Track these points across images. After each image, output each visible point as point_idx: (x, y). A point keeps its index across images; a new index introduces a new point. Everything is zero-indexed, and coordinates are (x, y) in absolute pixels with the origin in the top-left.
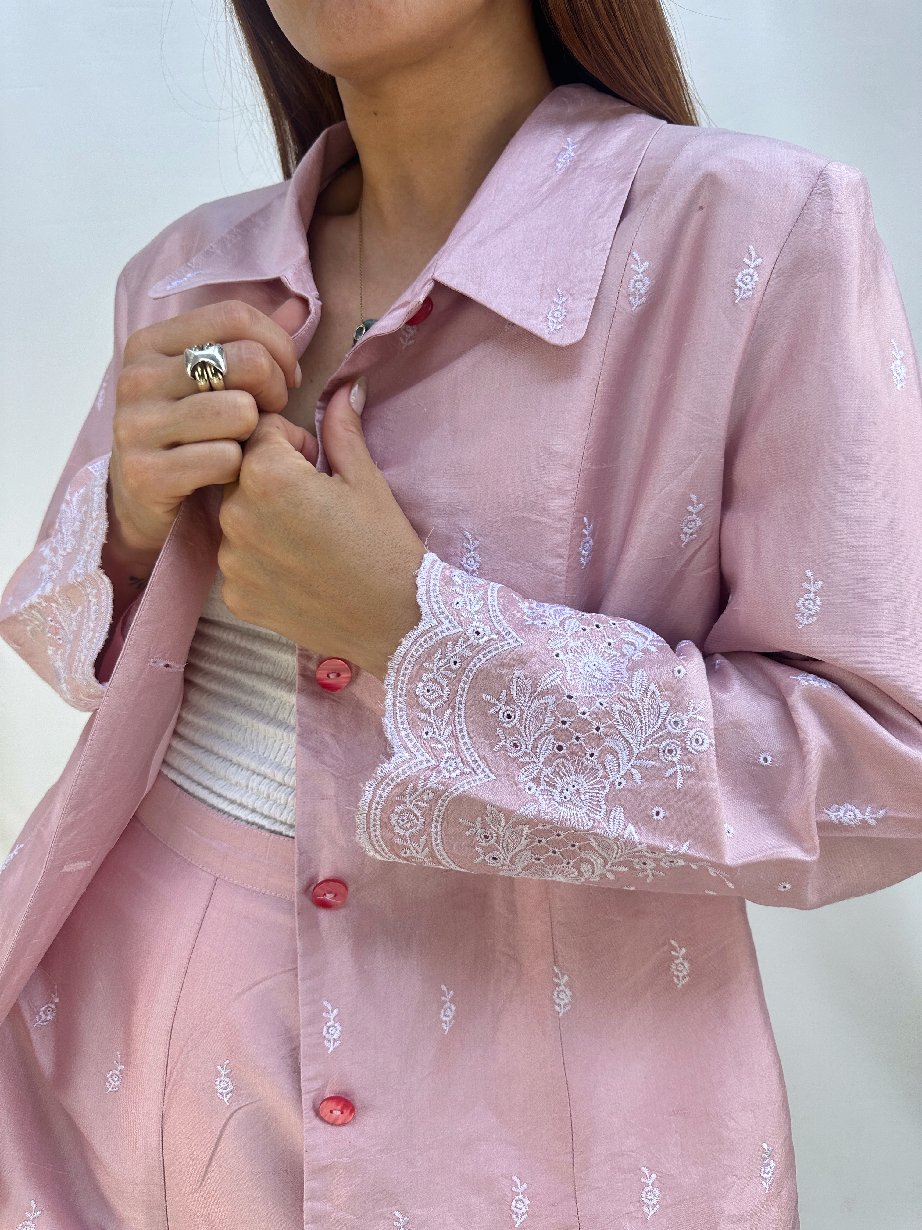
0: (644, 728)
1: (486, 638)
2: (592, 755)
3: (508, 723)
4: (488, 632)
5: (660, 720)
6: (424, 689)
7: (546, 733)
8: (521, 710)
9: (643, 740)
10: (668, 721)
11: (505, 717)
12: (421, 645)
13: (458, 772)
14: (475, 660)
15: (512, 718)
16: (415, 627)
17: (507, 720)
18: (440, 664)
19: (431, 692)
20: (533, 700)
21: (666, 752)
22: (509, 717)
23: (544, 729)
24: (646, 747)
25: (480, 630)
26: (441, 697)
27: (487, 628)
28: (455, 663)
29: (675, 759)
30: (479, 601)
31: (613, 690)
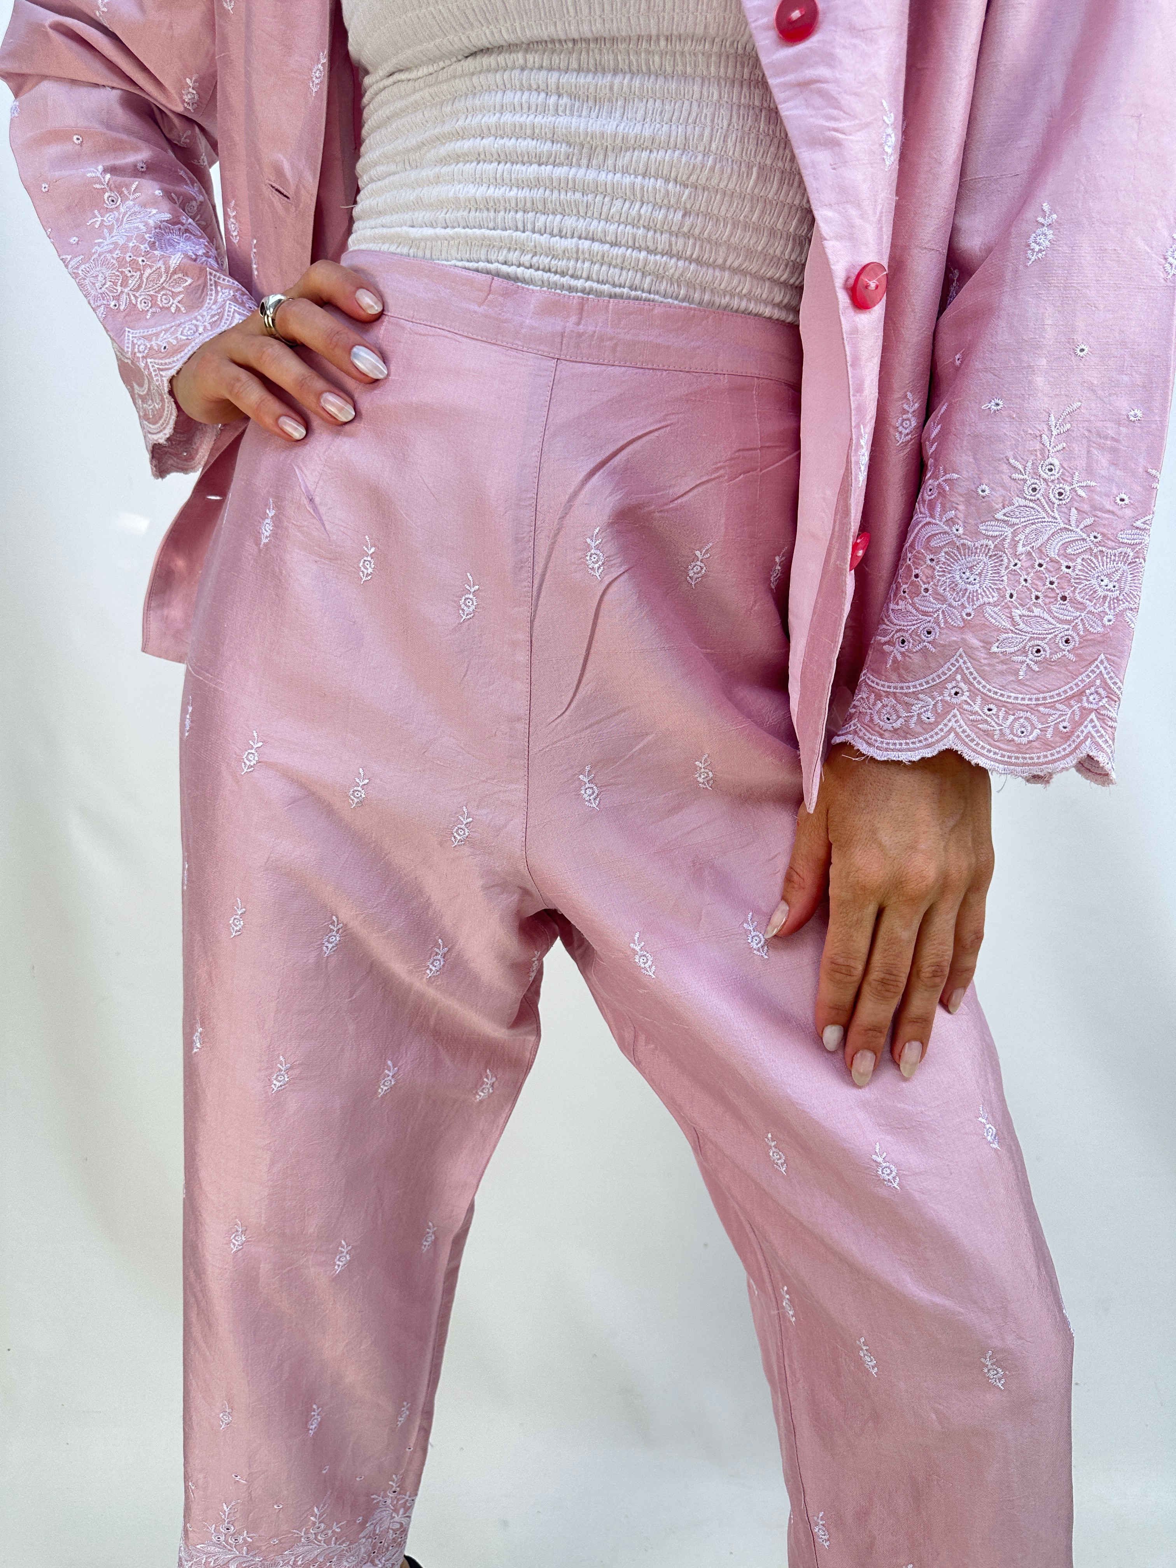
0: (1040, 520)
2: (1068, 567)
3: (1044, 650)
5: (1031, 504)
6: (1020, 737)
7: (1050, 612)
8: (1030, 640)
9: (1050, 520)
10: (1033, 498)
11: (1039, 654)
13: (1101, 690)
14: (985, 691)
15: (1039, 647)
16: (959, 753)
17: (1042, 652)
18: (993, 723)
19: (1023, 729)
20: (1019, 630)
21: (1061, 498)
22: (1038, 651)
23: (1046, 616)
24: (1057, 516)
25: (953, 691)
26: (1026, 718)
27: (949, 686)
28: (990, 710)
29: (1068, 488)
30: (918, 699)
31: (1000, 553)
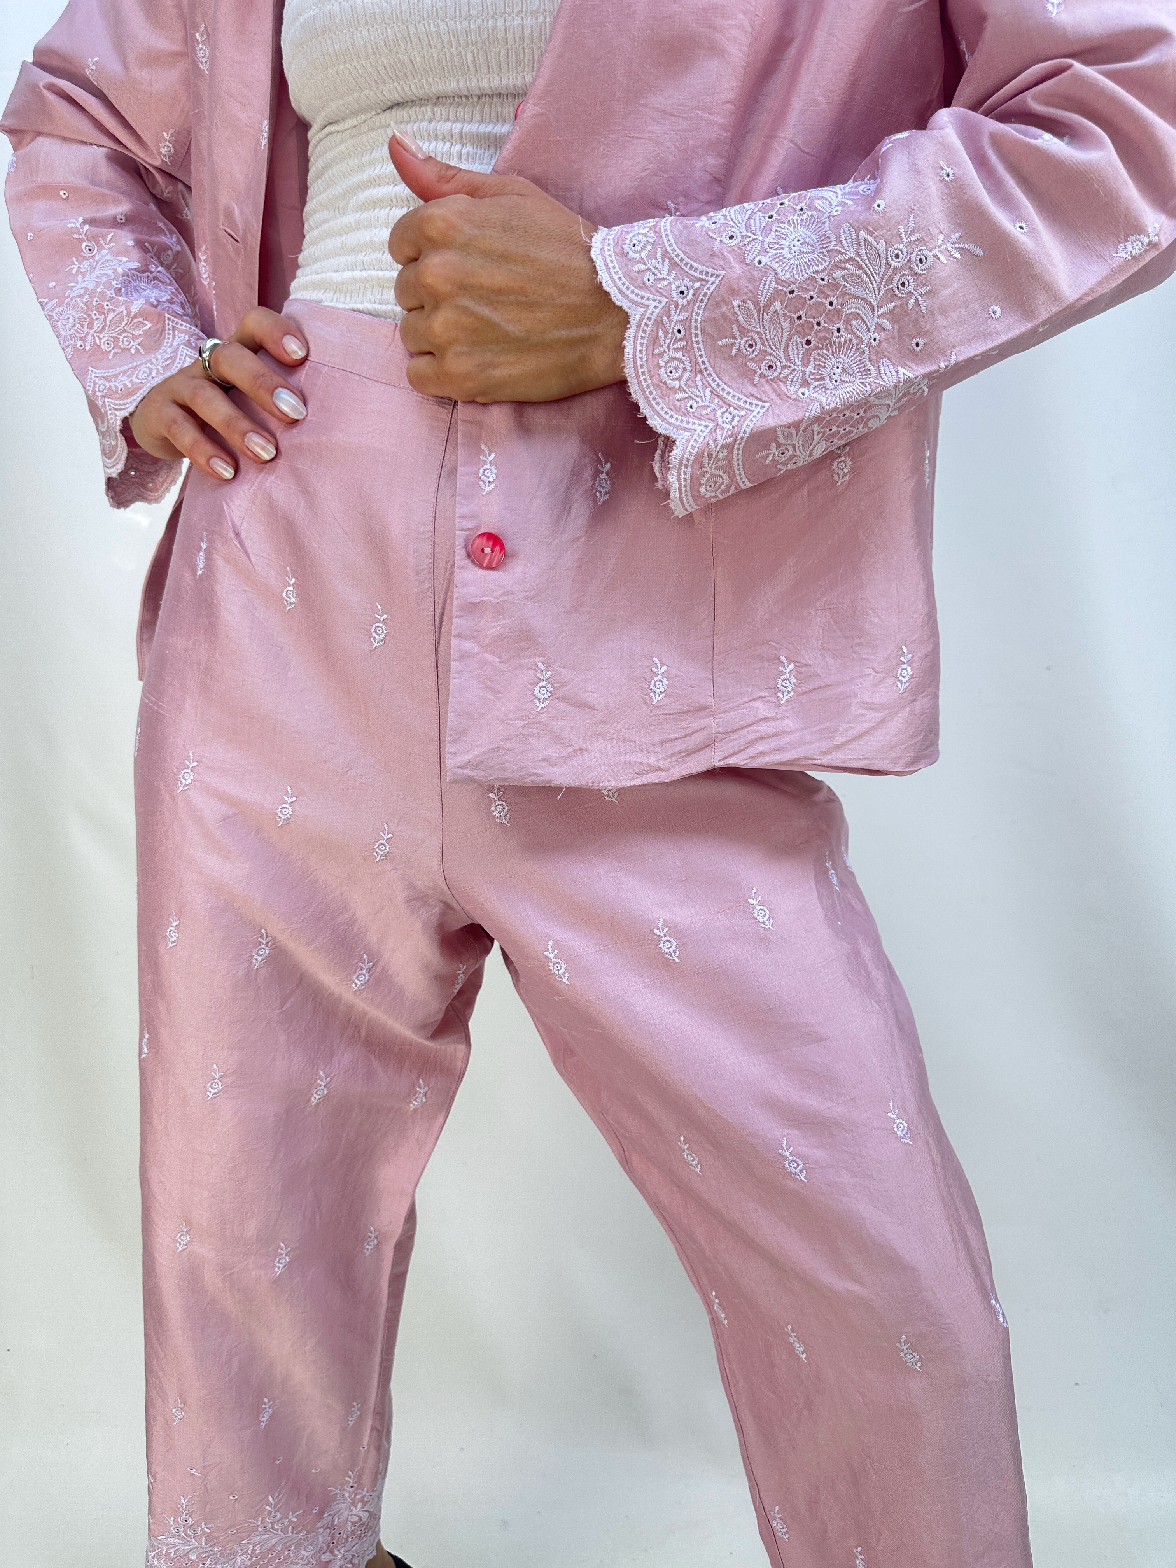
0: (872, 279)
1: (691, 291)
2: (839, 330)
3: (753, 351)
4: (690, 284)
5: (884, 262)
6: (666, 373)
7: (790, 337)
8: (758, 333)
9: (876, 289)
10: (890, 260)
11: (748, 349)
12: (642, 338)
13: (737, 418)
14: (694, 317)
15: (754, 345)
16: (628, 326)
17: (751, 350)
18: (668, 341)
19: (674, 371)
20: (763, 317)
21: (900, 287)
22: (751, 346)
23: (786, 335)
24: (881, 294)
25: (682, 288)
26: (685, 369)
27: (687, 281)
28: (679, 331)
29: (910, 289)
30: (663, 261)
31: (828, 259)
